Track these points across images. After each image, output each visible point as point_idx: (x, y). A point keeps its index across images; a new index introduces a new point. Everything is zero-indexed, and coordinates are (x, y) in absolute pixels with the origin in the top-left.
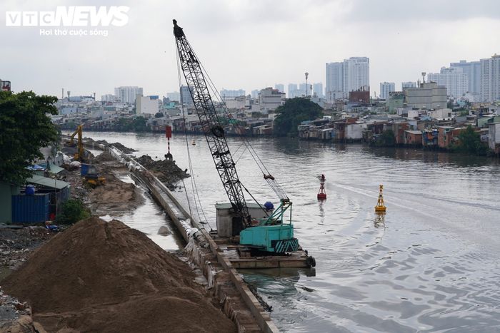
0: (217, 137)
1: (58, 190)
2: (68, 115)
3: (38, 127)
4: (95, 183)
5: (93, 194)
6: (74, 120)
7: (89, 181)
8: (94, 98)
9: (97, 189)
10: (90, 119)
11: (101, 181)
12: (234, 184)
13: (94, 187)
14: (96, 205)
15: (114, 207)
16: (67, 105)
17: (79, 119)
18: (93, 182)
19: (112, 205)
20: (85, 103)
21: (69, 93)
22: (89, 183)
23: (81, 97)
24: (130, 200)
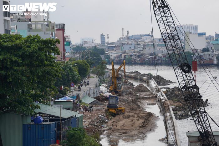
0: (185, 72)
1: (63, 119)
2: (127, 52)
3: (45, 65)
4: (115, 112)
5: (111, 121)
6: (131, 56)
7: (110, 110)
8: (152, 36)
9: (117, 118)
10: (145, 54)
11: (121, 111)
12: (201, 114)
13: (114, 115)
14: (110, 131)
15: (125, 133)
16: (126, 42)
17: (135, 55)
18: (113, 111)
19: (124, 131)
20: (143, 41)
21: (128, 32)
22: (110, 112)
23: (141, 36)
24: (140, 127)
